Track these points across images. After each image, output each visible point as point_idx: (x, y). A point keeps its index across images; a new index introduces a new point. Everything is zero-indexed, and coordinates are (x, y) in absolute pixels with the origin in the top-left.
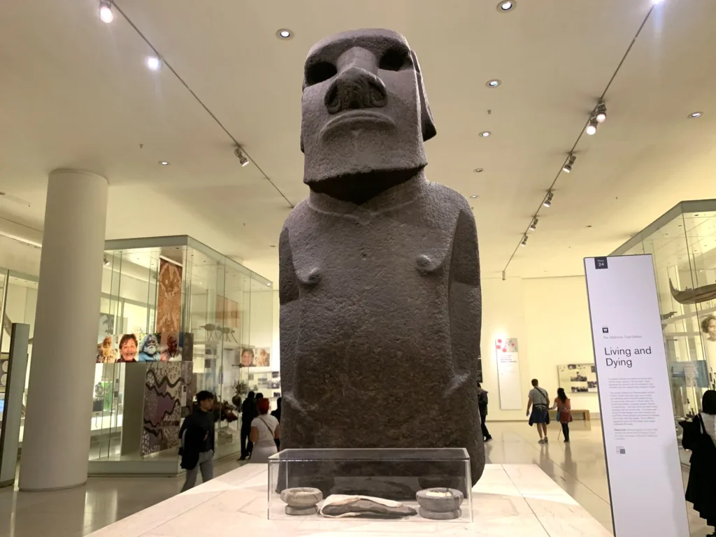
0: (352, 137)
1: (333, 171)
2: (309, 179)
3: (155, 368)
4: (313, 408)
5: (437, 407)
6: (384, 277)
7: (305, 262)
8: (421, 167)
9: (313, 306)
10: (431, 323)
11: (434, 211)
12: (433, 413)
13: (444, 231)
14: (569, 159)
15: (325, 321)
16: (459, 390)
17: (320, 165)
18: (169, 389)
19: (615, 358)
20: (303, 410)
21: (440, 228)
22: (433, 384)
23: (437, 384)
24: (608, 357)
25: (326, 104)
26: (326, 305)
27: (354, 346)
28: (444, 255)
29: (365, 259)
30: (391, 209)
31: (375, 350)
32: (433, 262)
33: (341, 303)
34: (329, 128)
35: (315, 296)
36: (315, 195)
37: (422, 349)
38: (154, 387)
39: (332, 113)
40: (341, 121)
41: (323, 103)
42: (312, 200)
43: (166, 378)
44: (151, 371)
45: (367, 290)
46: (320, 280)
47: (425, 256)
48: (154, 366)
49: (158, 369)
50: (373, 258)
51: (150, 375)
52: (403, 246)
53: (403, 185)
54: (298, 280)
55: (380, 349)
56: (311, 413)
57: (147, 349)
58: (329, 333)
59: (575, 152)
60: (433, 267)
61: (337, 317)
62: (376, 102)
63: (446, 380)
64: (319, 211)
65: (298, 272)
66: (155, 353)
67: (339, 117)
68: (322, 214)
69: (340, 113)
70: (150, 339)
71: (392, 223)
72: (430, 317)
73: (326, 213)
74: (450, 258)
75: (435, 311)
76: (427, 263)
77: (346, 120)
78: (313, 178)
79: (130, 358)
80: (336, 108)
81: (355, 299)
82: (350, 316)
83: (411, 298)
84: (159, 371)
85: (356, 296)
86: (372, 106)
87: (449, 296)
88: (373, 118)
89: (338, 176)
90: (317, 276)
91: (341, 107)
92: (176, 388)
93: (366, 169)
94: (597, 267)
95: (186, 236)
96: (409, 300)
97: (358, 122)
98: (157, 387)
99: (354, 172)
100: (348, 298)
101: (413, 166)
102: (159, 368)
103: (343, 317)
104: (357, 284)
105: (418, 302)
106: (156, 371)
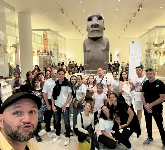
0: (95, 32)
4: (89, 65)
11: (104, 42)
15: (90, 56)
17: (90, 35)
18: (47, 62)
19: (132, 59)
20: (87, 66)
21: (105, 44)
31: (96, 59)
36: (89, 39)
40: (93, 30)
41: (91, 26)
43: (47, 60)
44: (44, 58)
47: (103, 48)
48: (45, 57)
50: (96, 48)
52: (100, 47)
53: (100, 38)
57: (43, 54)
62: (98, 27)
64: (89, 41)
66: (45, 55)
70: (43, 52)
74: (106, 48)
79: (39, 55)
88: (97, 30)
92: (49, 62)
94: (132, 43)
95: (49, 29)
98: (45, 62)
99: (95, 37)
103: (93, 55)
104: (94, 51)
105: (102, 54)
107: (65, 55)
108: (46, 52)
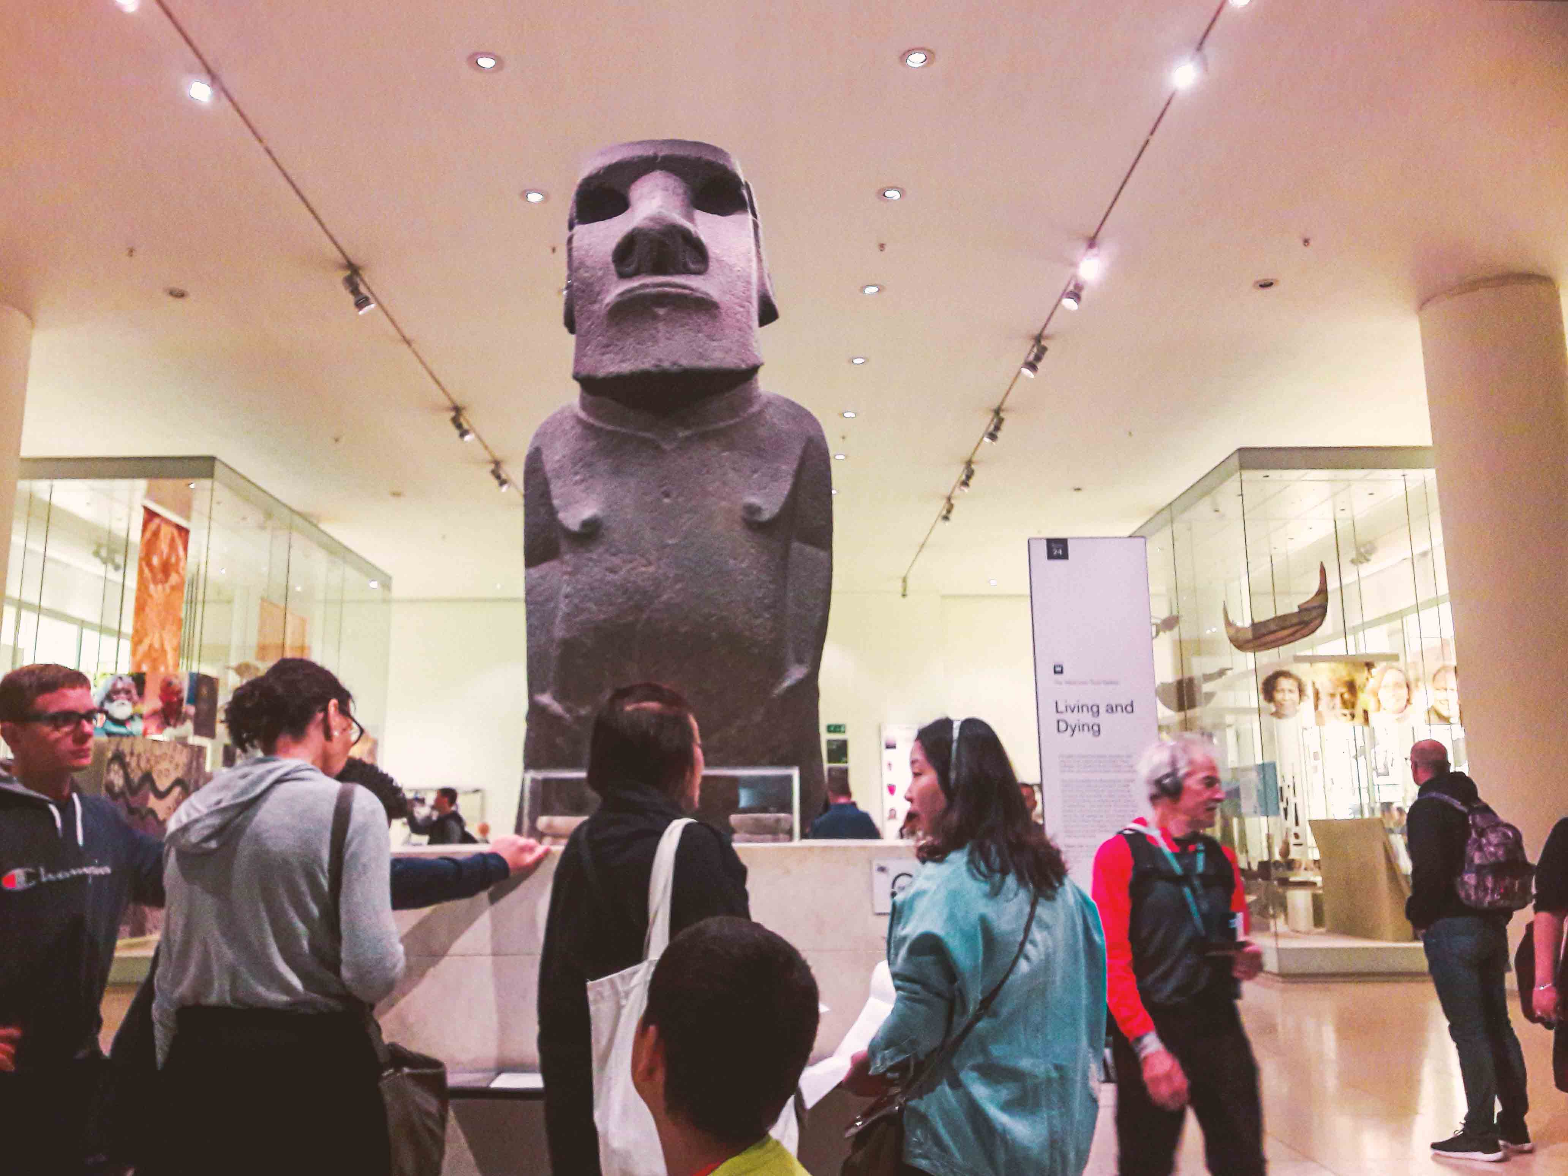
0: (655, 317)
1: (624, 365)
2: (584, 373)
3: (127, 750)
4: (583, 712)
6: (696, 528)
7: (574, 500)
8: (755, 369)
9: (587, 566)
11: (770, 436)
12: (757, 718)
13: (784, 467)
14: (1035, 350)
16: (791, 689)
17: (603, 354)
18: (153, 802)
19: (1072, 718)
20: (567, 716)
21: (778, 461)
22: (759, 678)
24: (1059, 716)
25: (614, 262)
26: (608, 564)
28: (781, 499)
29: (667, 500)
30: (709, 428)
32: (766, 509)
33: (631, 562)
34: (619, 299)
35: (591, 552)
36: (590, 398)
38: (122, 793)
39: (623, 276)
40: (638, 292)
41: (610, 259)
42: (584, 406)
43: (147, 777)
44: (119, 757)
45: (670, 545)
46: (599, 527)
47: (756, 500)
48: (125, 747)
49: (132, 754)
50: (680, 500)
51: (115, 767)
52: (725, 484)
53: (726, 394)
54: (562, 527)
56: (579, 719)
58: (611, 604)
59: (1047, 338)
60: (766, 516)
61: (624, 582)
62: (692, 266)
63: (778, 671)
64: (598, 424)
65: (561, 516)
66: (131, 718)
67: (635, 284)
68: (601, 429)
69: (635, 278)
70: (120, 685)
71: (710, 449)
73: (610, 427)
74: (790, 506)
76: (757, 510)
77: (648, 290)
78: (592, 373)
80: (631, 270)
81: (653, 558)
82: (643, 581)
83: (735, 559)
84: (135, 759)
85: (654, 553)
86: (687, 271)
88: (687, 292)
89: (633, 374)
90: (595, 521)
91: (639, 269)
92: (168, 799)
93: (675, 367)
94: (1051, 556)
95: (212, 459)
97: (666, 295)
98: (128, 795)
99: (657, 369)
100: (642, 556)
101: (744, 366)
102: (136, 752)
104: (655, 536)
105: (743, 565)
106: (128, 759)
108: (153, 689)
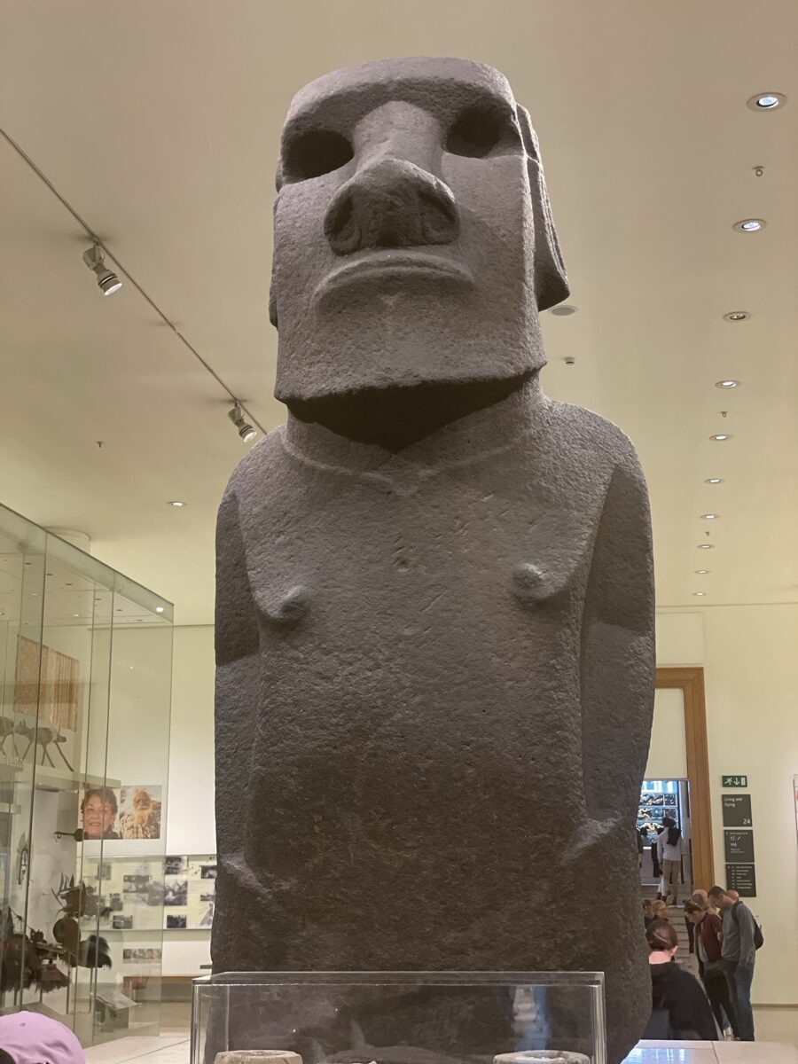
4: (285, 886)
5: (545, 886)
6: (443, 610)
7: (275, 572)
8: (531, 373)
9: (291, 669)
10: (539, 710)
11: (556, 469)
13: (576, 513)
15: (316, 702)
20: (265, 890)
21: (567, 506)
22: (540, 836)
23: (548, 836)
25: (326, 234)
27: (375, 755)
28: (574, 564)
29: (402, 570)
30: (464, 462)
31: (419, 765)
32: (548, 580)
34: (332, 287)
35: (295, 648)
37: (519, 763)
40: (358, 275)
45: (407, 638)
46: (306, 612)
47: (532, 568)
52: (487, 543)
53: (489, 411)
54: (259, 611)
55: (431, 761)
61: (340, 693)
67: (355, 263)
69: (358, 254)
71: (465, 492)
72: (538, 698)
74: (587, 571)
75: (549, 685)
80: (350, 243)
81: (381, 657)
82: (368, 691)
85: (383, 650)
86: (424, 241)
87: (583, 653)
89: (350, 391)
90: (300, 604)
91: (359, 242)
93: (410, 378)
96: (496, 660)
97: (396, 278)
99: (384, 384)
101: (511, 371)
103: (354, 694)
104: (385, 624)
107: (143, 799)
